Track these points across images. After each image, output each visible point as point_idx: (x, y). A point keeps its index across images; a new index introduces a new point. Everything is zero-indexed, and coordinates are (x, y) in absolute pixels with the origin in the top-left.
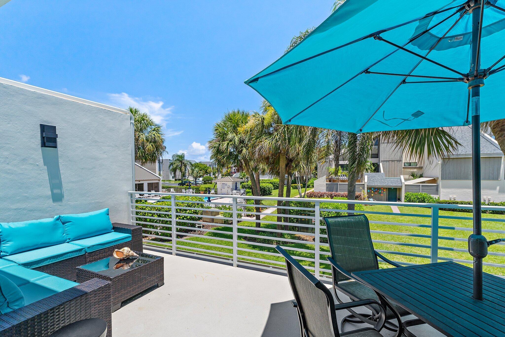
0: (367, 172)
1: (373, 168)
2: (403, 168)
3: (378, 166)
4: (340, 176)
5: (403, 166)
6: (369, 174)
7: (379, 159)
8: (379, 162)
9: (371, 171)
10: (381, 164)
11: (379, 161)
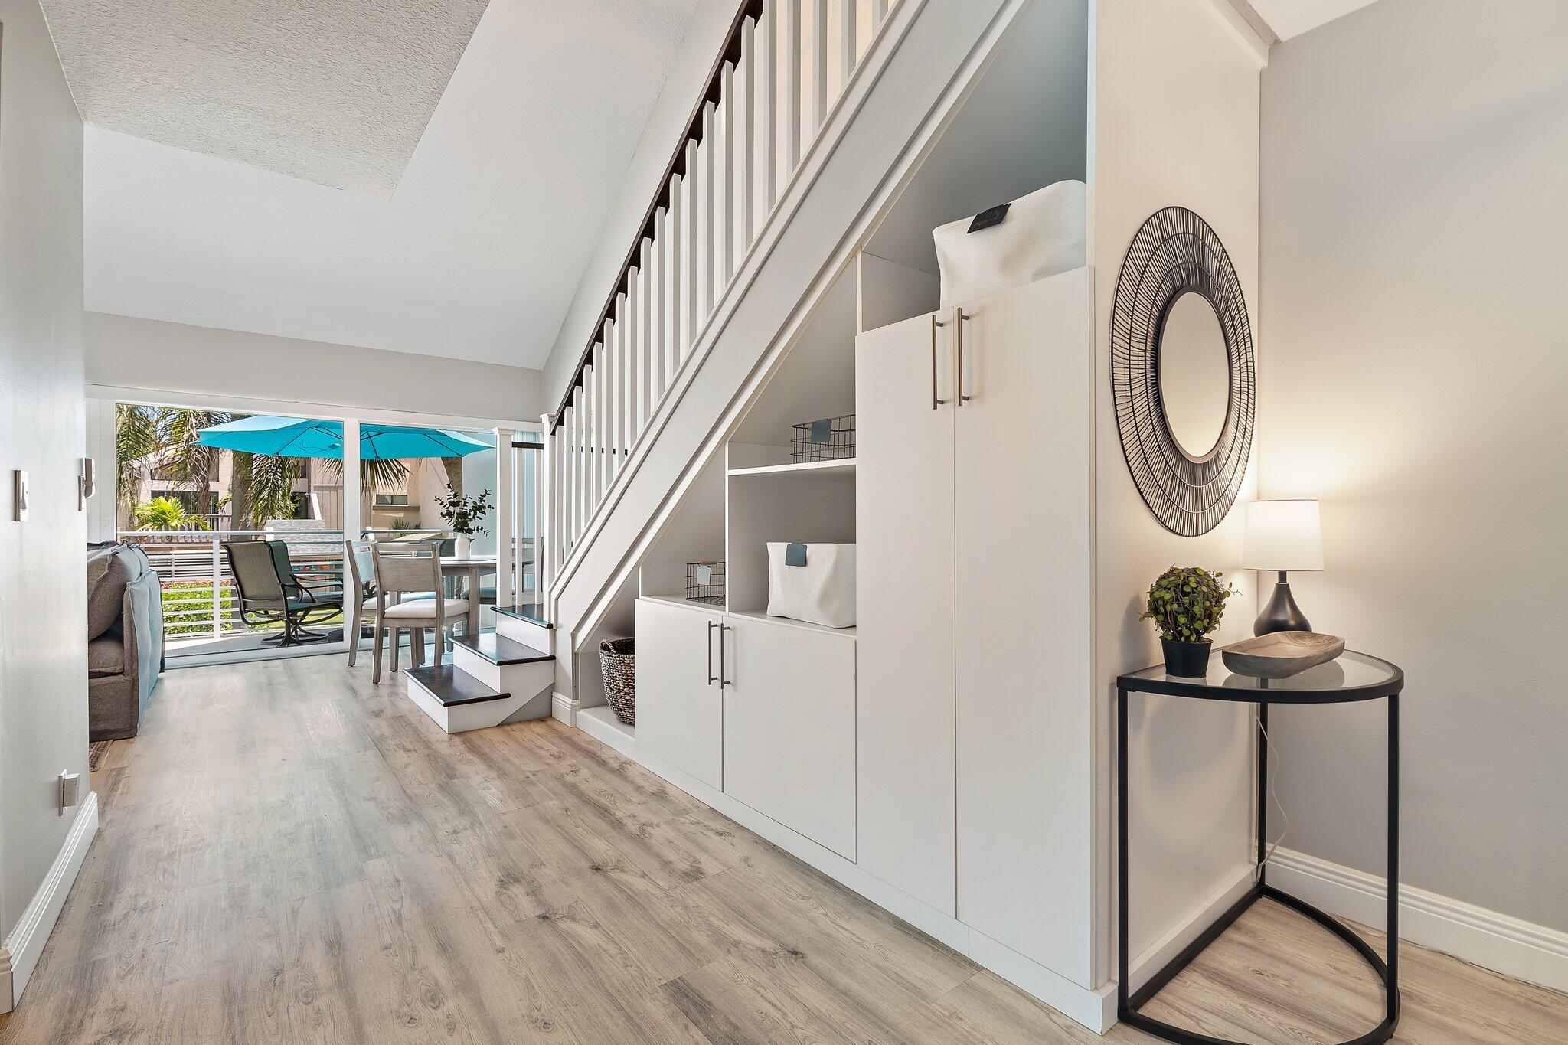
0: (274, 518)
1: (292, 507)
2: (375, 508)
3: (307, 500)
4: (175, 529)
5: (374, 504)
6: (279, 523)
7: (309, 482)
8: (309, 489)
9: (286, 516)
10: (314, 497)
11: (309, 486)
